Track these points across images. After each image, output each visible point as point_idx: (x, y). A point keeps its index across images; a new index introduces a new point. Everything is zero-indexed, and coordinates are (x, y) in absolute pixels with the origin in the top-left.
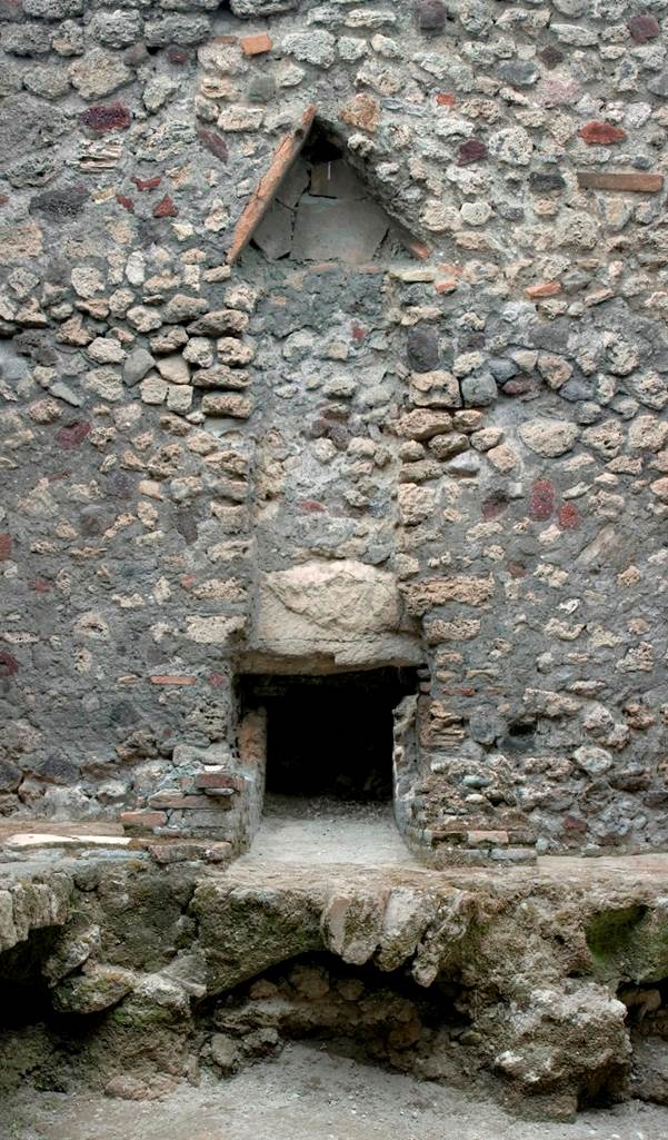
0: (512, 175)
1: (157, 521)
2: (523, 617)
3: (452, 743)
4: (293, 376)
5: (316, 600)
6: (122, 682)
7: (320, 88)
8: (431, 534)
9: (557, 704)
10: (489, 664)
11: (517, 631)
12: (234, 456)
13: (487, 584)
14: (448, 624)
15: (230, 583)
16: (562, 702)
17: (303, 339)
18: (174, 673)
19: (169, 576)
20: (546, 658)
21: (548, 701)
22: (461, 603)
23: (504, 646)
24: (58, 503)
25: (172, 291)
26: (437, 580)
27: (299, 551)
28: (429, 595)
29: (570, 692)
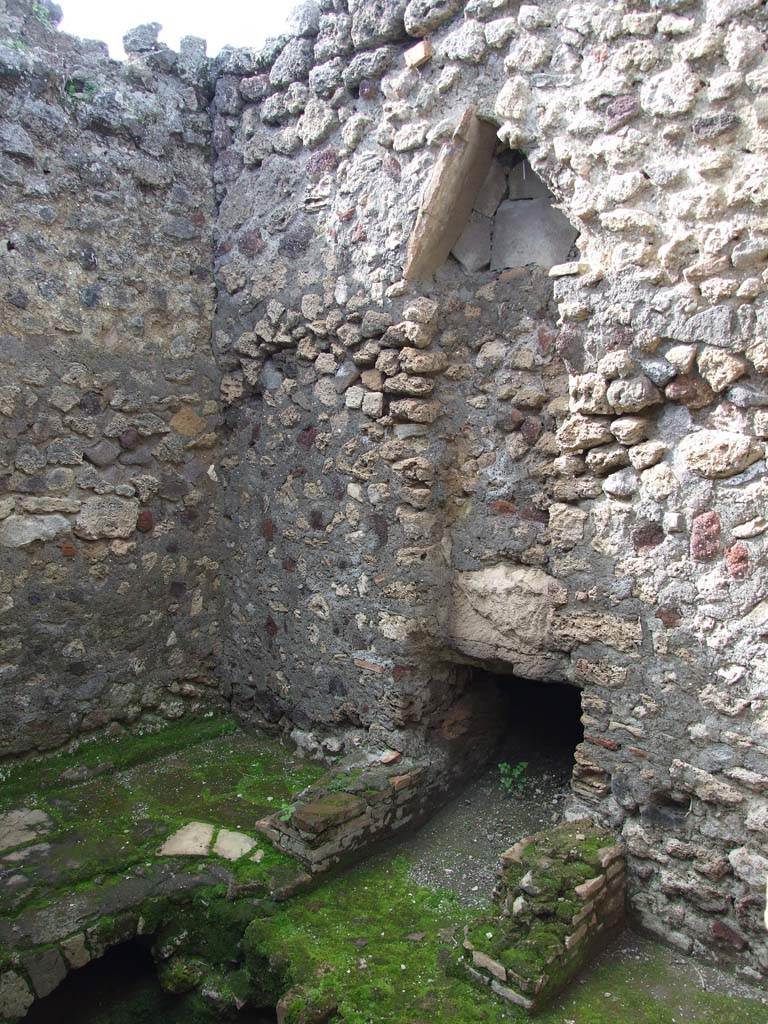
0: (668, 129)
1: (358, 522)
2: (672, 676)
3: (590, 795)
4: (487, 386)
5: (499, 607)
6: (336, 659)
7: (480, 85)
8: (580, 564)
9: (708, 787)
10: (632, 720)
11: (667, 689)
12: (415, 464)
13: (633, 630)
14: (591, 666)
15: (409, 587)
16: (716, 787)
17: (494, 350)
18: (370, 660)
19: (368, 573)
20: (698, 730)
21: (697, 781)
22: (608, 646)
23: (649, 705)
24: (298, 498)
25: (364, 308)
26: (584, 616)
27: (489, 553)
28: (574, 630)
29: (730, 778)
